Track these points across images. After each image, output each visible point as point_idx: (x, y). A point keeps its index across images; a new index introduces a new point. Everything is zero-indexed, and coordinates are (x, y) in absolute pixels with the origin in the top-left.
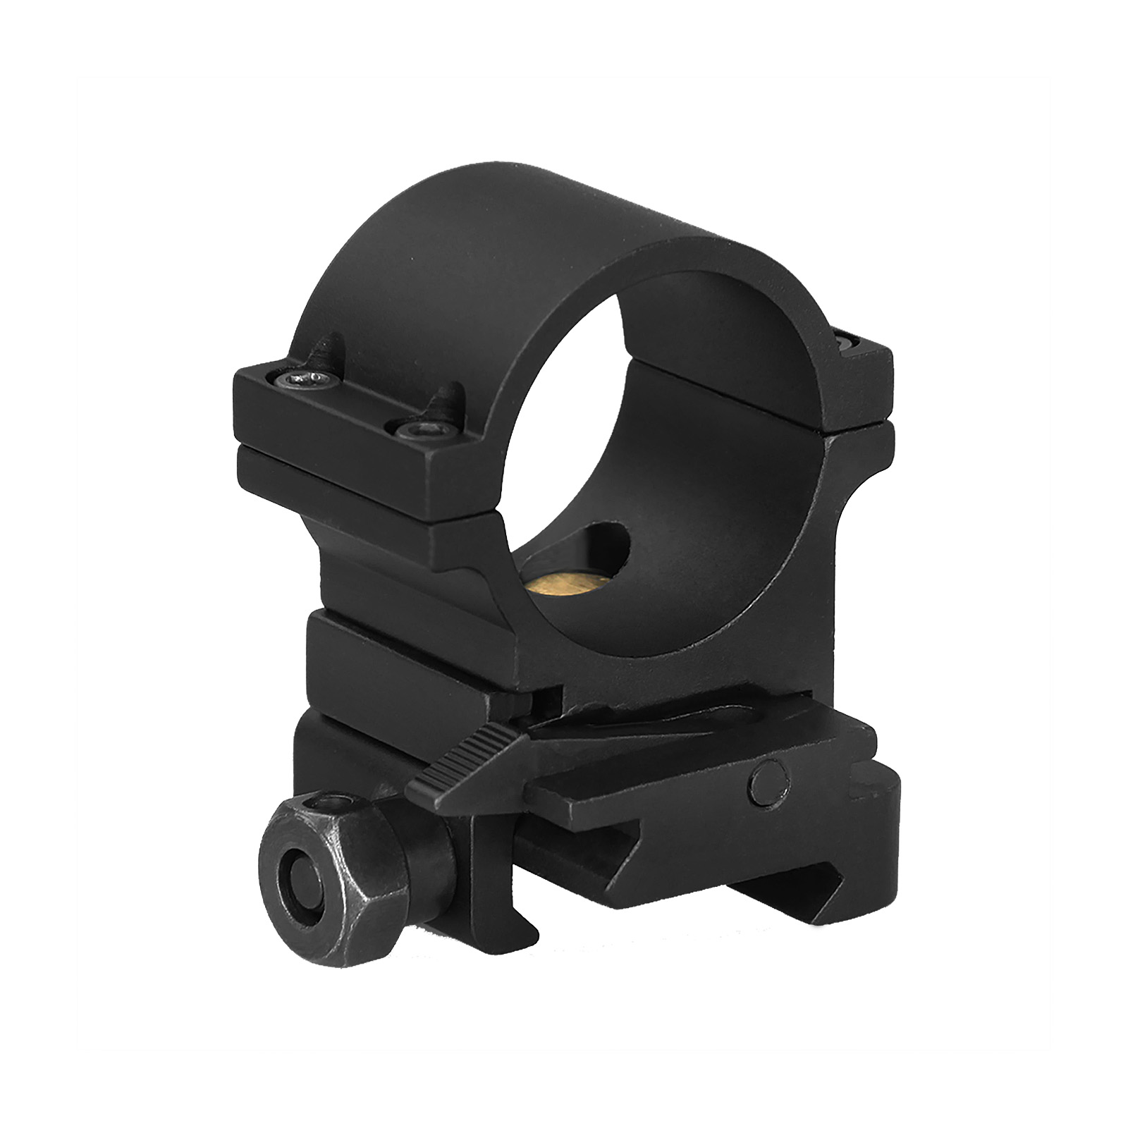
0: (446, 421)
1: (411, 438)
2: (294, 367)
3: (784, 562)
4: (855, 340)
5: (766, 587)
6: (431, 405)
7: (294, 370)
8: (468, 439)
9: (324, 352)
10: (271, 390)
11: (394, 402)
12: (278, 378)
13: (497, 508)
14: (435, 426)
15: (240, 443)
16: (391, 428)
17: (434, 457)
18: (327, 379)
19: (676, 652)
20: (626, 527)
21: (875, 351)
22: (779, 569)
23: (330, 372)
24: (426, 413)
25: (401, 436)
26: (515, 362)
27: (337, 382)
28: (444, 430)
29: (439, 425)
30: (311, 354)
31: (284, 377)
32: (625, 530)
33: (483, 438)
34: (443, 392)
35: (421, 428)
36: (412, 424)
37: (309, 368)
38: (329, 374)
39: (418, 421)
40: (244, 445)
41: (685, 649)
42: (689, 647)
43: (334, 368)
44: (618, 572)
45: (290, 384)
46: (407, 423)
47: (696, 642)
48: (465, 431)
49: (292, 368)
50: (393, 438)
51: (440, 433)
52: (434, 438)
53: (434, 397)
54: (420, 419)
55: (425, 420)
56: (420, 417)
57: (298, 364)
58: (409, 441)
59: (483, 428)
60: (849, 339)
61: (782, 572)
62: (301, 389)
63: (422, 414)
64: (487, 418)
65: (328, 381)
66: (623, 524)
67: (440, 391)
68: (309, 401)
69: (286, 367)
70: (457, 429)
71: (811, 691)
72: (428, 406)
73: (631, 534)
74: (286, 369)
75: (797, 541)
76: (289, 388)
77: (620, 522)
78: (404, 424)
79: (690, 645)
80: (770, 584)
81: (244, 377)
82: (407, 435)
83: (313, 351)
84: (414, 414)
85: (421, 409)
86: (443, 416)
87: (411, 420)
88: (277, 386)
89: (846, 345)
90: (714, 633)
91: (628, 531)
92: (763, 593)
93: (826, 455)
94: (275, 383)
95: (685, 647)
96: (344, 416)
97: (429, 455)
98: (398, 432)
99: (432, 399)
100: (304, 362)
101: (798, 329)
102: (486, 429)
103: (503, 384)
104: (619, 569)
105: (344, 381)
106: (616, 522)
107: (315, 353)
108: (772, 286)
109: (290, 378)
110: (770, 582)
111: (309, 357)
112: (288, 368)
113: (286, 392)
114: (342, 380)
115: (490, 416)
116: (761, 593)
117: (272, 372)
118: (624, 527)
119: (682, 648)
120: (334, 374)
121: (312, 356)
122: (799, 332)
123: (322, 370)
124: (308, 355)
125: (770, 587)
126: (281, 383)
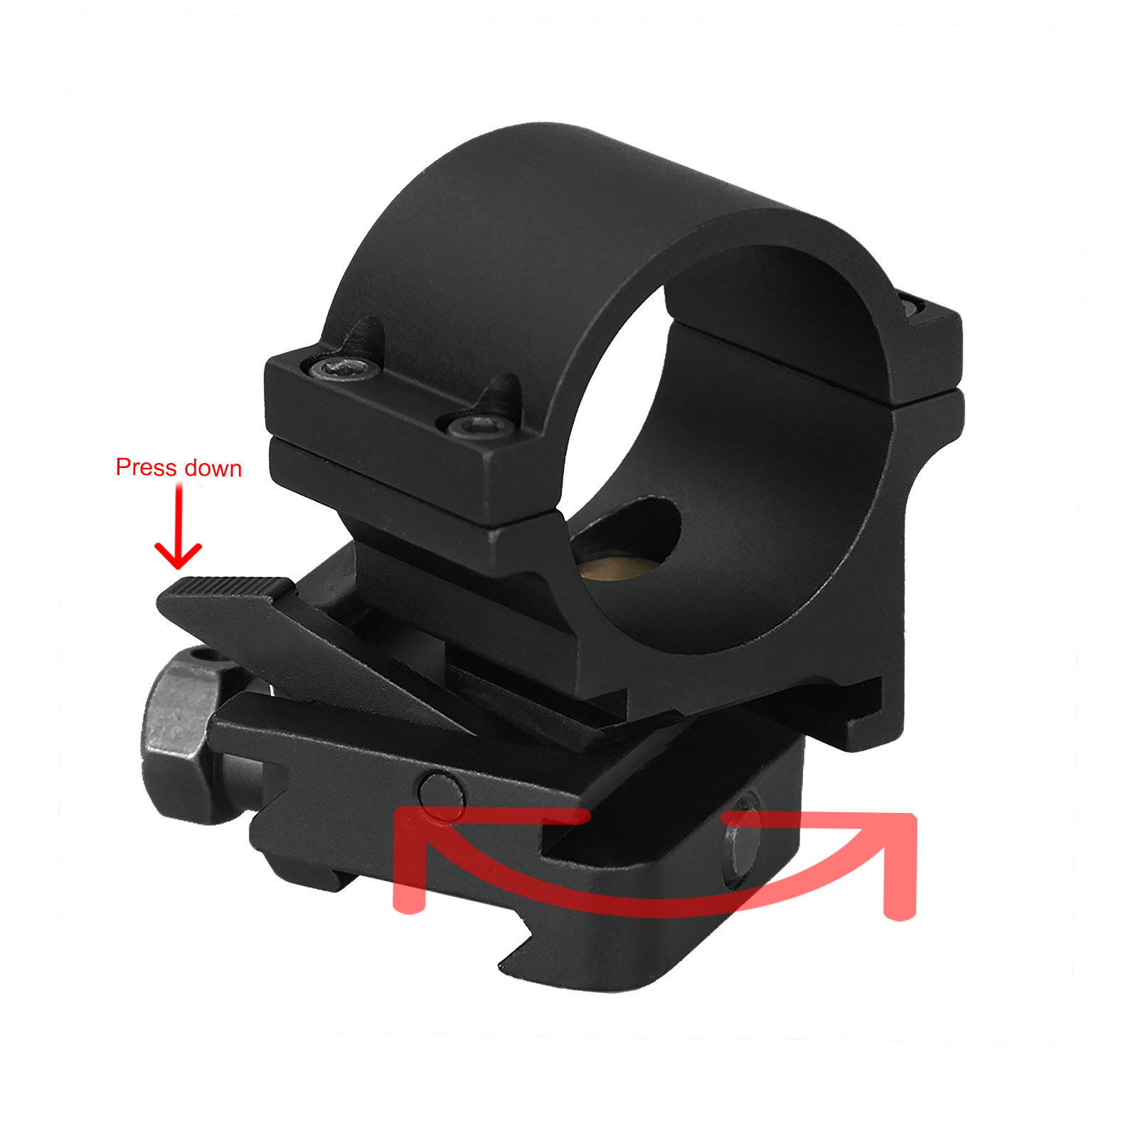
0: (500, 415)
1: (465, 437)
2: (328, 353)
3: (852, 544)
4: (920, 303)
5: (833, 571)
6: (483, 398)
7: (328, 356)
8: (526, 436)
9: (360, 337)
10: (308, 382)
11: (443, 394)
12: (313, 367)
13: (558, 507)
14: (488, 421)
15: (272, 436)
16: (443, 424)
17: (493, 458)
18: (364, 366)
19: (742, 646)
20: (675, 503)
21: (944, 317)
22: (847, 552)
23: (366, 358)
24: (477, 406)
25: (455, 434)
26: (574, 353)
27: (376, 371)
28: (499, 426)
29: (495, 420)
30: (346, 339)
31: (319, 365)
32: (674, 507)
33: (543, 435)
34: (496, 383)
35: (474, 424)
36: (465, 419)
37: (343, 354)
38: (366, 360)
39: (469, 415)
40: (277, 438)
41: (752, 642)
42: (755, 640)
43: (371, 354)
44: (670, 554)
45: (326, 374)
46: (458, 417)
47: (763, 634)
48: (523, 427)
49: (326, 355)
50: (447, 437)
51: (494, 429)
52: (491, 437)
53: (486, 389)
54: (471, 413)
55: (477, 414)
56: (471, 410)
57: (333, 351)
58: (462, 439)
59: (542, 425)
60: (914, 303)
61: (851, 555)
62: (340, 380)
63: (473, 407)
64: (545, 414)
65: (365, 370)
66: (671, 500)
67: (492, 382)
68: (351, 395)
69: (320, 354)
70: (513, 425)
71: (880, 678)
72: (480, 398)
73: (681, 511)
74: (320, 356)
75: (866, 521)
76: (327, 379)
77: (668, 498)
78: (455, 419)
79: (757, 637)
80: (838, 568)
81: (277, 367)
82: (459, 432)
83: (347, 335)
84: (465, 407)
85: (472, 402)
86: (497, 410)
87: (464, 415)
88: (312, 377)
89: (911, 309)
90: (781, 622)
91: (678, 508)
92: (831, 578)
93: (894, 429)
94: (310, 372)
95: (752, 640)
96: (391, 412)
97: (487, 456)
98: (450, 428)
99: (484, 391)
100: (339, 347)
101: (863, 300)
102: (545, 425)
103: (563, 376)
104: (671, 550)
105: (384, 369)
106: (663, 497)
107: (350, 338)
108: (837, 255)
109: (325, 366)
110: (837, 566)
111: (344, 343)
112: (322, 355)
113: (325, 384)
114: (382, 369)
115: (550, 411)
116: (829, 577)
117: (305, 359)
118: (672, 503)
119: (748, 641)
120: (372, 360)
121: (347, 341)
122: (865, 302)
123: (359, 356)
124: (343, 341)
125: (838, 571)
126: (316, 372)
